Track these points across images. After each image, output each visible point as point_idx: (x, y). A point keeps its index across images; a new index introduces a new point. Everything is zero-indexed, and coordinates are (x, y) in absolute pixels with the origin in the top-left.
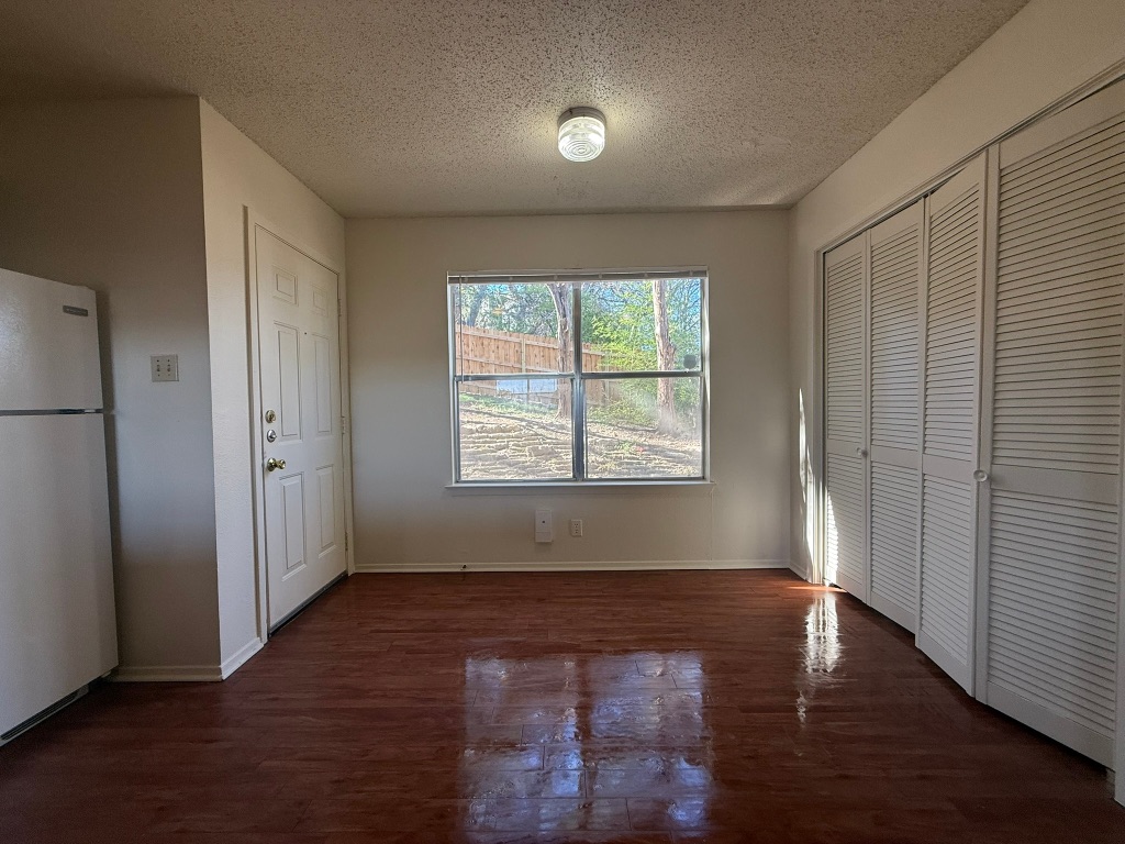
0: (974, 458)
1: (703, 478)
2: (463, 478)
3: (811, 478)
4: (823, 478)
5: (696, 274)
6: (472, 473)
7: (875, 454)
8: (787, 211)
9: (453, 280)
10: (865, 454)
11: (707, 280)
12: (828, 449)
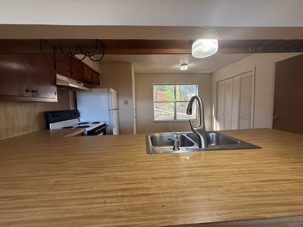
0: (237, 114)
1: (196, 119)
2: (155, 120)
3: (215, 119)
4: (217, 119)
5: (196, 84)
6: (156, 119)
7: (225, 114)
8: (211, 74)
9: (154, 85)
10: (224, 114)
11: (197, 85)
12: (218, 114)
